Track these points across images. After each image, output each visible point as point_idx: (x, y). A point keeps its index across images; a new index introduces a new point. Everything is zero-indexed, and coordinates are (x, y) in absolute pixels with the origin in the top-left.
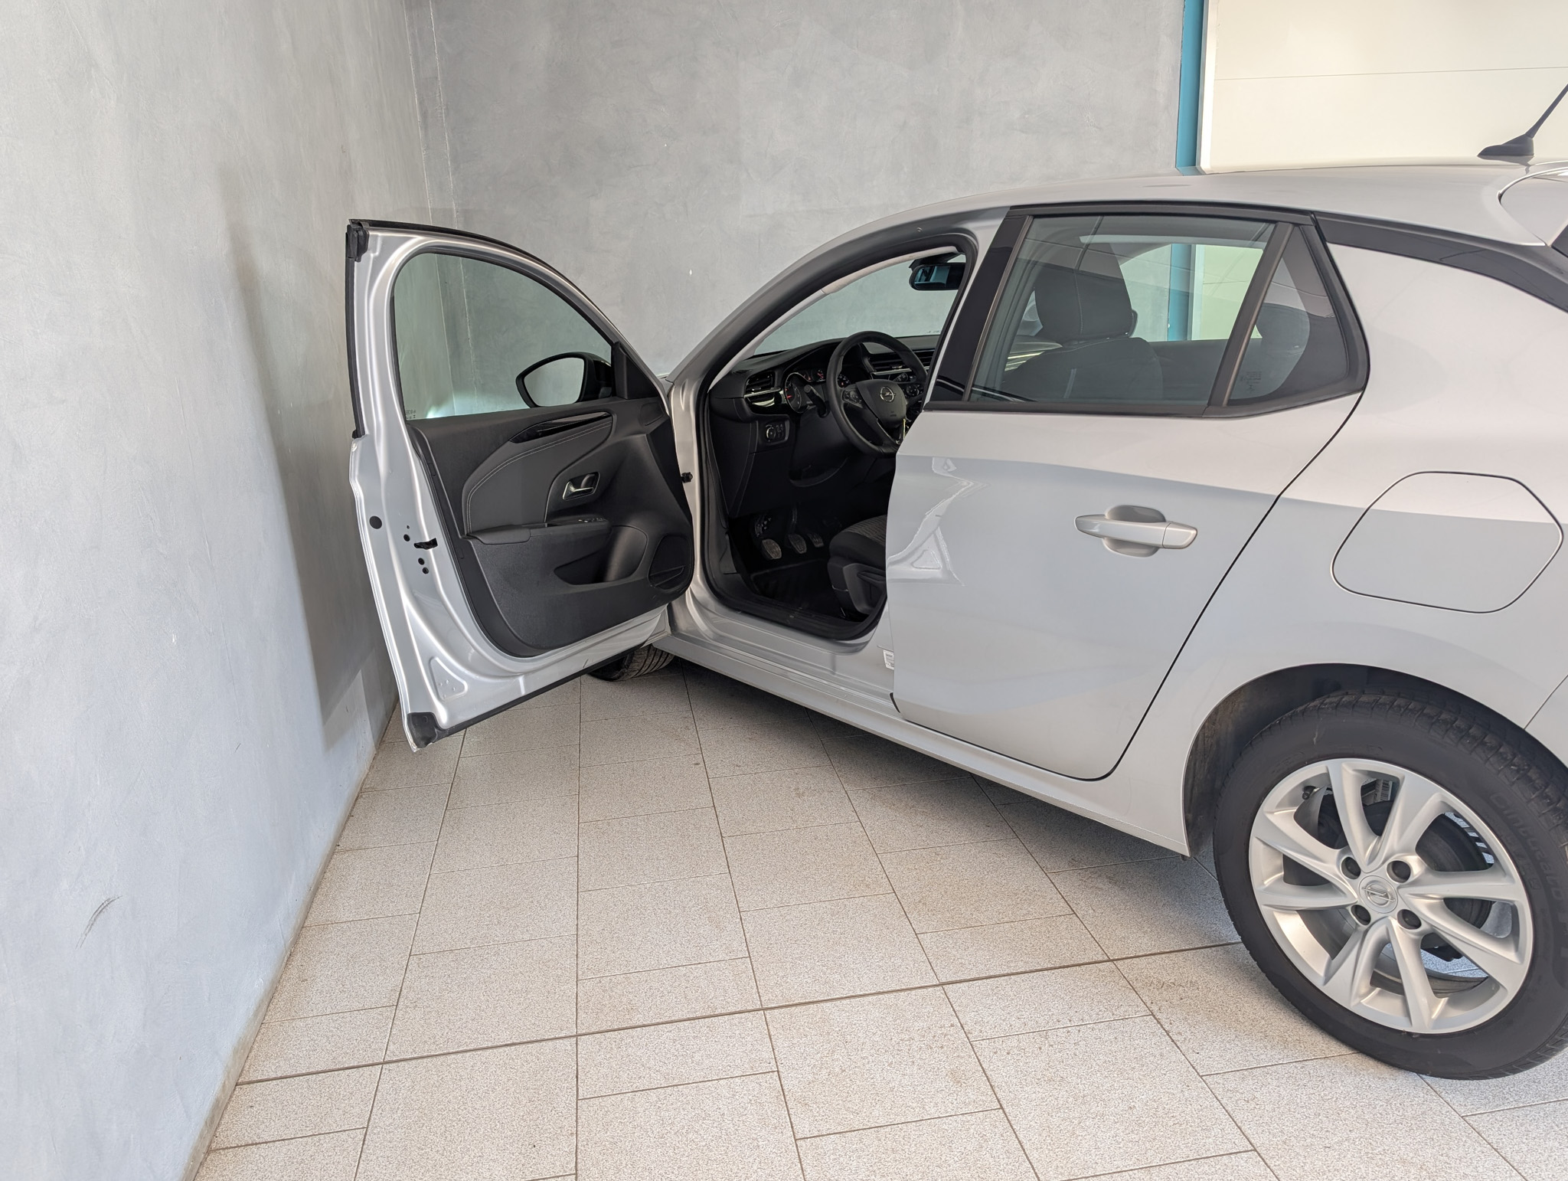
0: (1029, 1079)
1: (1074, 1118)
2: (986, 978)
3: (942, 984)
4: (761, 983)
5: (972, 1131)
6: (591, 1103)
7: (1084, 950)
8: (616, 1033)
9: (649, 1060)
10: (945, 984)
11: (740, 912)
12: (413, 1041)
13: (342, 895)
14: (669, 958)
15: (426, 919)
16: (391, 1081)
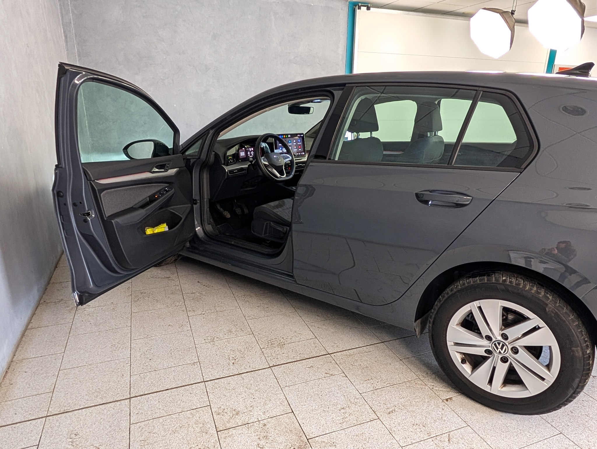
0: (302, 400)
1: (318, 413)
2: (286, 363)
3: (270, 367)
4: (203, 371)
5: (282, 422)
6: (136, 425)
7: (320, 351)
8: (146, 396)
9: (159, 406)
10: (272, 367)
11: (195, 345)
12: (60, 406)
13: (30, 347)
14: (167, 364)
15: (67, 355)
16: (50, 424)
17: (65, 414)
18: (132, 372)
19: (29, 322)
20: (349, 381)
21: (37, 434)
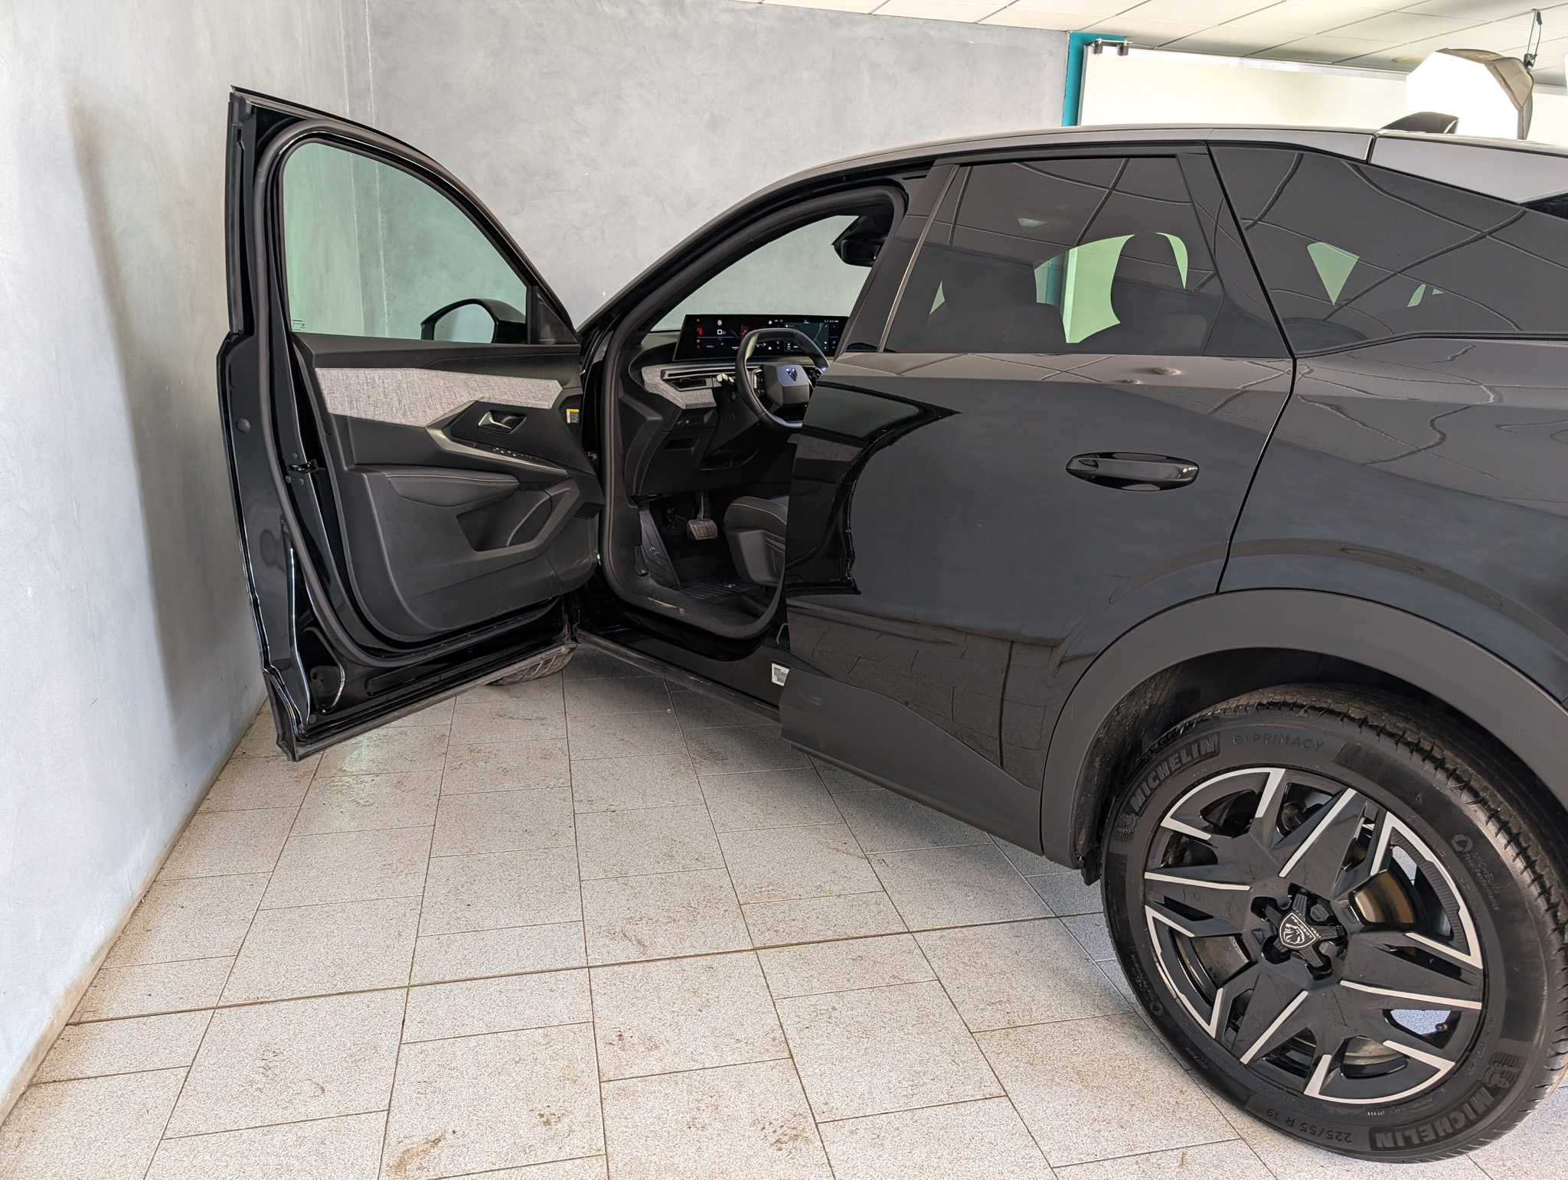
0: (820, 1033)
2: (796, 944)
3: (755, 949)
4: (590, 944)
5: (762, 1077)
6: (412, 1047)
7: (888, 923)
8: (447, 985)
9: (474, 1009)
10: (759, 949)
11: (581, 881)
12: (249, 988)
13: (198, 852)
14: (507, 920)
15: (277, 878)
16: (221, 1025)
17: (257, 1006)
18: (421, 930)
19: (203, 797)
20: (948, 1000)
21: (190, 1042)
